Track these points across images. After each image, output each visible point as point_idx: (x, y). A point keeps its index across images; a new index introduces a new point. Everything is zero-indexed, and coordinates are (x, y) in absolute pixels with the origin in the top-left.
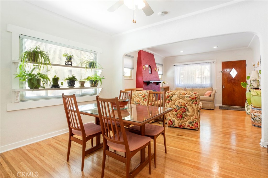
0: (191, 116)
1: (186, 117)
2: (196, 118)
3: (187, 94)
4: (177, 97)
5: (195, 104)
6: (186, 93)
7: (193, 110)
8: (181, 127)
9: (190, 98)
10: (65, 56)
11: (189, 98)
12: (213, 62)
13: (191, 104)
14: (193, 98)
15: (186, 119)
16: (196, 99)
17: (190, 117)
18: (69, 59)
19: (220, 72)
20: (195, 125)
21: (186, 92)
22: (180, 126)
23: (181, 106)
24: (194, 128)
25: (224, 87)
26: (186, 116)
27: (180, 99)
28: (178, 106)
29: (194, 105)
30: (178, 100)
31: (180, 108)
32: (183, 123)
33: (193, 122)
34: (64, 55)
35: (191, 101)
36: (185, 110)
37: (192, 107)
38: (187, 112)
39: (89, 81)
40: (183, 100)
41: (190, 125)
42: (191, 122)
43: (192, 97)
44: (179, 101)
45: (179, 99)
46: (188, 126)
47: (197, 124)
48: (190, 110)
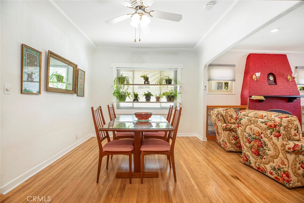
0: (273, 157)
1: (265, 157)
2: (286, 165)
3: (266, 118)
4: (247, 120)
5: (277, 137)
6: (264, 116)
7: (275, 148)
8: (260, 170)
9: (266, 124)
10: (143, 77)
11: (264, 124)
13: (269, 135)
14: (271, 126)
15: (265, 159)
16: (277, 128)
17: (271, 157)
18: (146, 79)
20: (282, 176)
21: (266, 115)
22: (258, 168)
23: (254, 135)
24: (281, 181)
26: (265, 155)
27: (252, 123)
28: (251, 135)
29: (274, 138)
30: (249, 125)
31: (253, 138)
32: (262, 165)
33: (279, 169)
34: (141, 77)
35: (269, 131)
36: (262, 143)
37: (271, 142)
38: (265, 148)
39: (165, 97)
40: (255, 126)
41: (274, 173)
42: (275, 169)
43: (269, 123)
44: (251, 126)
45: (250, 123)
46: (271, 173)
47: (288, 176)
48: (270, 145)
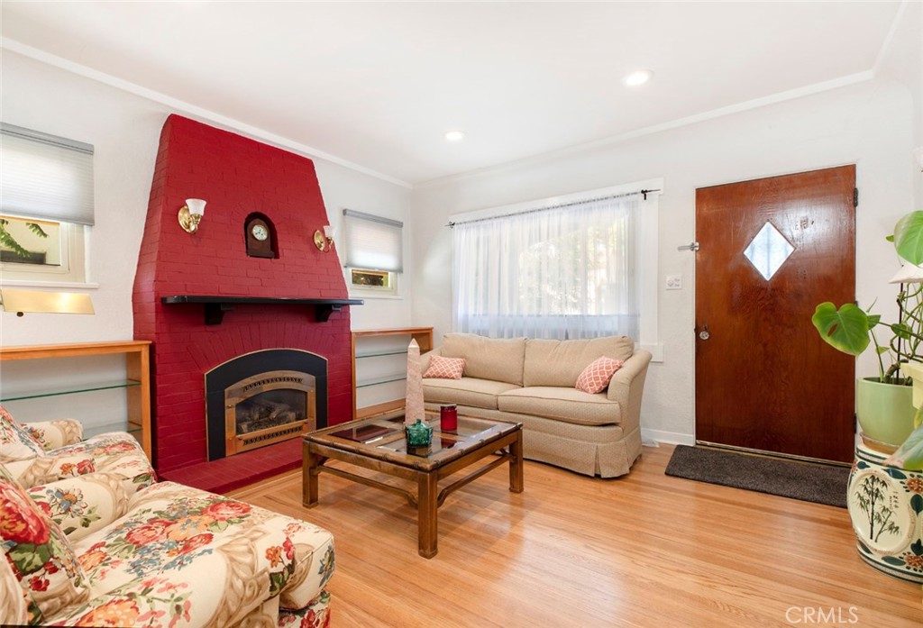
12: (644, 192)
19: (680, 249)
25: (704, 336)
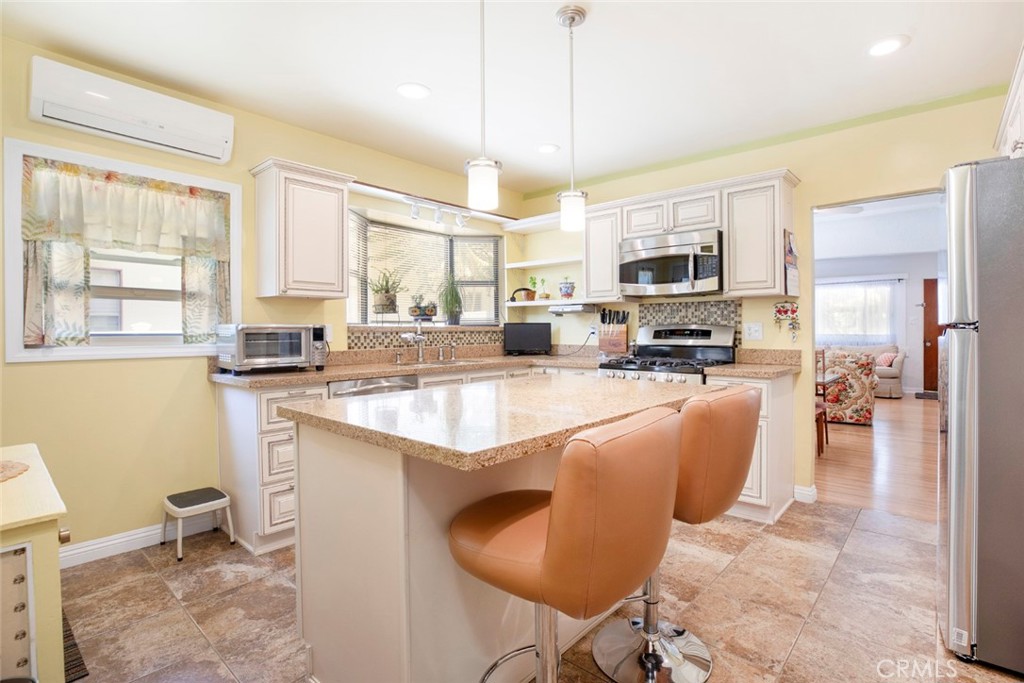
0: (857, 398)
1: (846, 401)
2: (867, 402)
3: (851, 356)
5: (867, 375)
6: (847, 355)
7: (862, 387)
8: (836, 420)
9: (856, 364)
11: (854, 363)
12: (899, 280)
13: (858, 375)
14: (862, 365)
17: (855, 399)
19: (917, 305)
20: (865, 415)
22: (833, 418)
23: (837, 379)
24: (863, 421)
25: (928, 344)
26: (847, 397)
27: (836, 365)
29: (864, 378)
32: (840, 413)
33: (862, 410)
35: (860, 370)
36: (846, 386)
37: (860, 382)
38: (849, 391)
40: (841, 368)
41: (855, 416)
42: (857, 411)
43: (860, 362)
46: (851, 418)
47: (870, 414)
48: (856, 386)
